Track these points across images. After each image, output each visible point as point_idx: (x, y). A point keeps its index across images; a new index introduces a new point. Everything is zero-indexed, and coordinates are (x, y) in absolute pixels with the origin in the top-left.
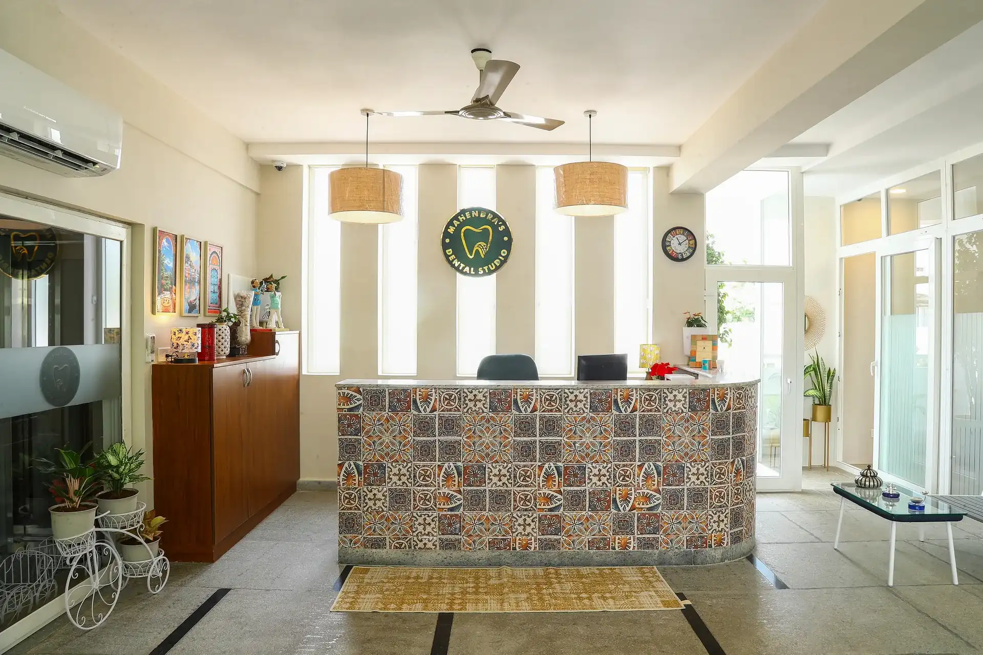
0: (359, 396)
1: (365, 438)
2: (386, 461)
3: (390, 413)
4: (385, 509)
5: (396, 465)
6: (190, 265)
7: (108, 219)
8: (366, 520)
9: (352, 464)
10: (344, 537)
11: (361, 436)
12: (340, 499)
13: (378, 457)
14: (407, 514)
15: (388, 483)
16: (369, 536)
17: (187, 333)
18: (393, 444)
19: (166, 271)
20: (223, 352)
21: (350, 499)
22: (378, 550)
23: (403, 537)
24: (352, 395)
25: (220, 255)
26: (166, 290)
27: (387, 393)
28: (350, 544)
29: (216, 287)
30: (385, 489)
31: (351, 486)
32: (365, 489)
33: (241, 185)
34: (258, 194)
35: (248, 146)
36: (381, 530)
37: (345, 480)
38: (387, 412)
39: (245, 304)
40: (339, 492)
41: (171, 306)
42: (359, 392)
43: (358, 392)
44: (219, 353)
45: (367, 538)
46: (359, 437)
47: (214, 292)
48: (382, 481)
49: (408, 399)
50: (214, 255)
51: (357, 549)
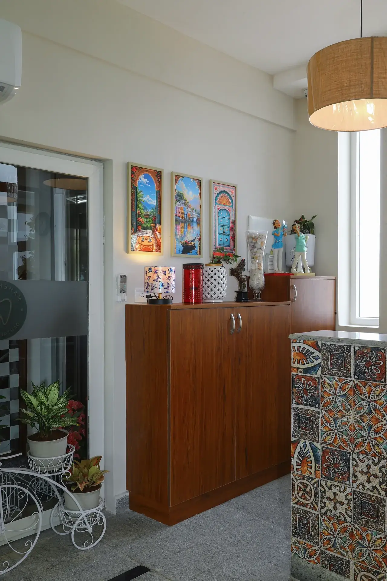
0: (317, 353)
1: (324, 412)
2: (350, 449)
3: (356, 381)
4: (349, 519)
5: (363, 458)
6: (184, 204)
7: (69, 155)
8: (323, 526)
9: (308, 444)
10: (297, 541)
11: (319, 408)
12: (294, 489)
13: (339, 441)
14: (380, 536)
15: (354, 482)
16: (327, 552)
17: (156, 272)
18: (360, 427)
19: (145, 208)
20: (216, 296)
21: (304, 491)
22: (339, 576)
23: (374, 569)
24: (308, 350)
25: (233, 195)
26: (147, 228)
27: (352, 351)
28: (305, 554)
29: (227, 230)
30: (349, 490)
31: (306, 475)
32: (323, 483)
33: (266, 121)
34: (293, 131)
35: (271, 77)
36: (343, 547)
37: (300, 465)
38: (352, 378)
39: (258, 246)
40: (293, 480)
41: (154, 245)
42: (318, 349)
43: (315, 346)
44: (212, 297)
45: (325, 552)
46: (317, 410)
47: (224, 234)
48: (344, 477)
49: (382, 363)
50: (222, 194)
51: (312, 563)
